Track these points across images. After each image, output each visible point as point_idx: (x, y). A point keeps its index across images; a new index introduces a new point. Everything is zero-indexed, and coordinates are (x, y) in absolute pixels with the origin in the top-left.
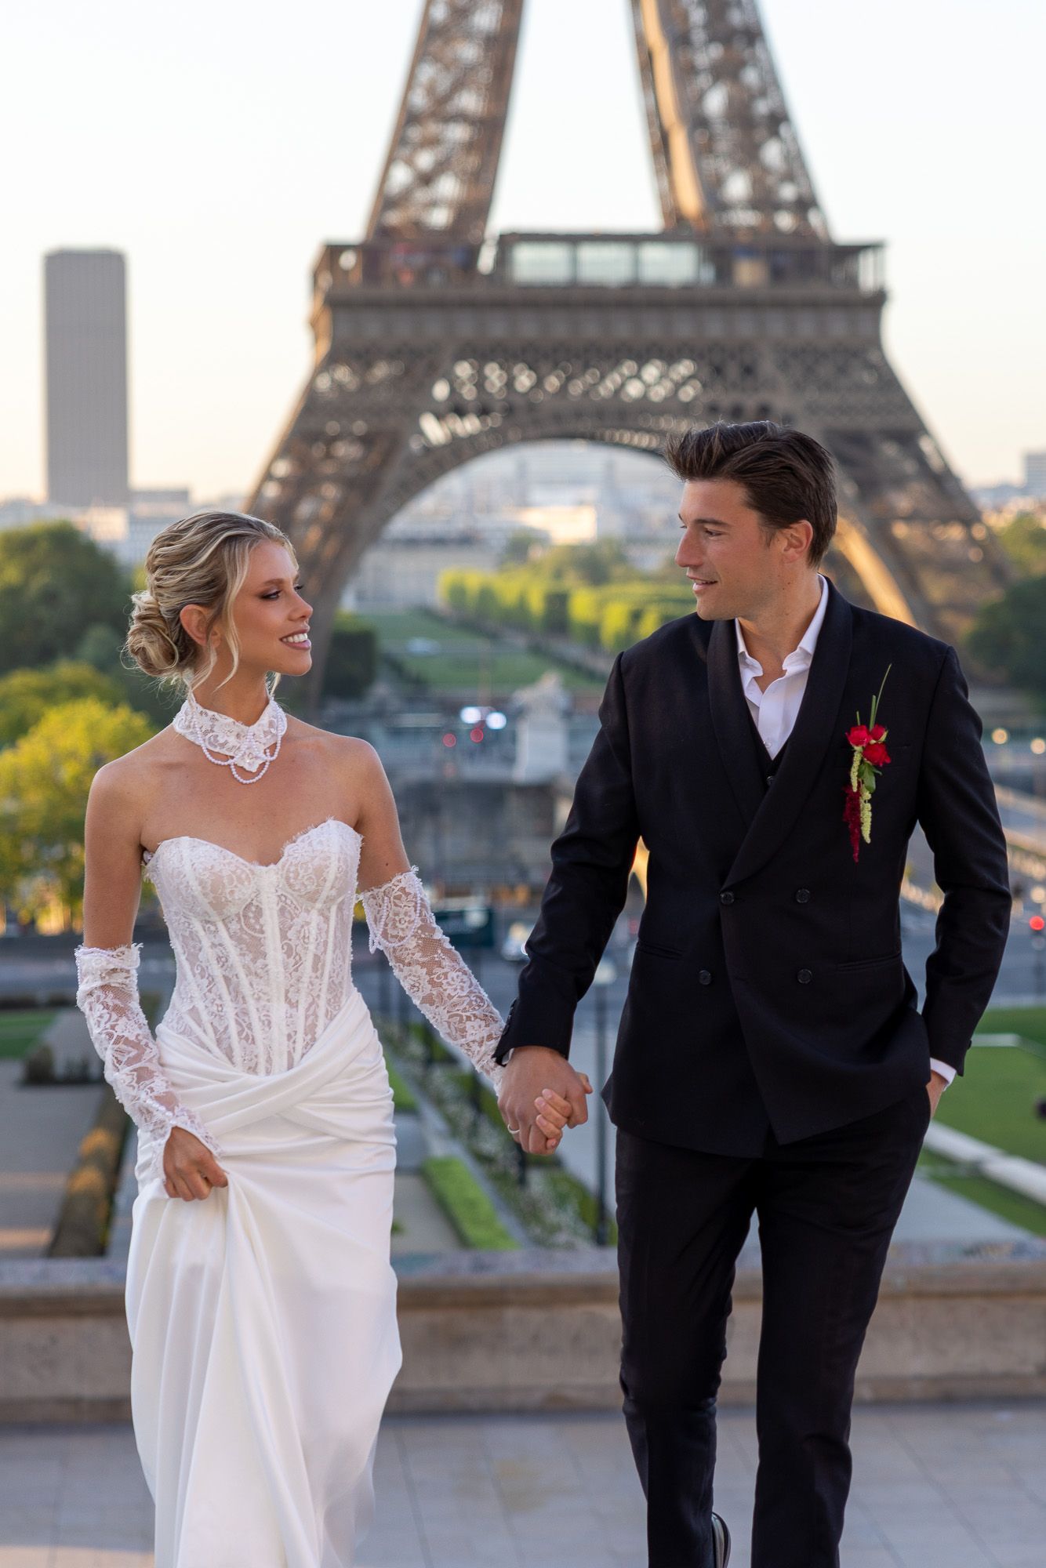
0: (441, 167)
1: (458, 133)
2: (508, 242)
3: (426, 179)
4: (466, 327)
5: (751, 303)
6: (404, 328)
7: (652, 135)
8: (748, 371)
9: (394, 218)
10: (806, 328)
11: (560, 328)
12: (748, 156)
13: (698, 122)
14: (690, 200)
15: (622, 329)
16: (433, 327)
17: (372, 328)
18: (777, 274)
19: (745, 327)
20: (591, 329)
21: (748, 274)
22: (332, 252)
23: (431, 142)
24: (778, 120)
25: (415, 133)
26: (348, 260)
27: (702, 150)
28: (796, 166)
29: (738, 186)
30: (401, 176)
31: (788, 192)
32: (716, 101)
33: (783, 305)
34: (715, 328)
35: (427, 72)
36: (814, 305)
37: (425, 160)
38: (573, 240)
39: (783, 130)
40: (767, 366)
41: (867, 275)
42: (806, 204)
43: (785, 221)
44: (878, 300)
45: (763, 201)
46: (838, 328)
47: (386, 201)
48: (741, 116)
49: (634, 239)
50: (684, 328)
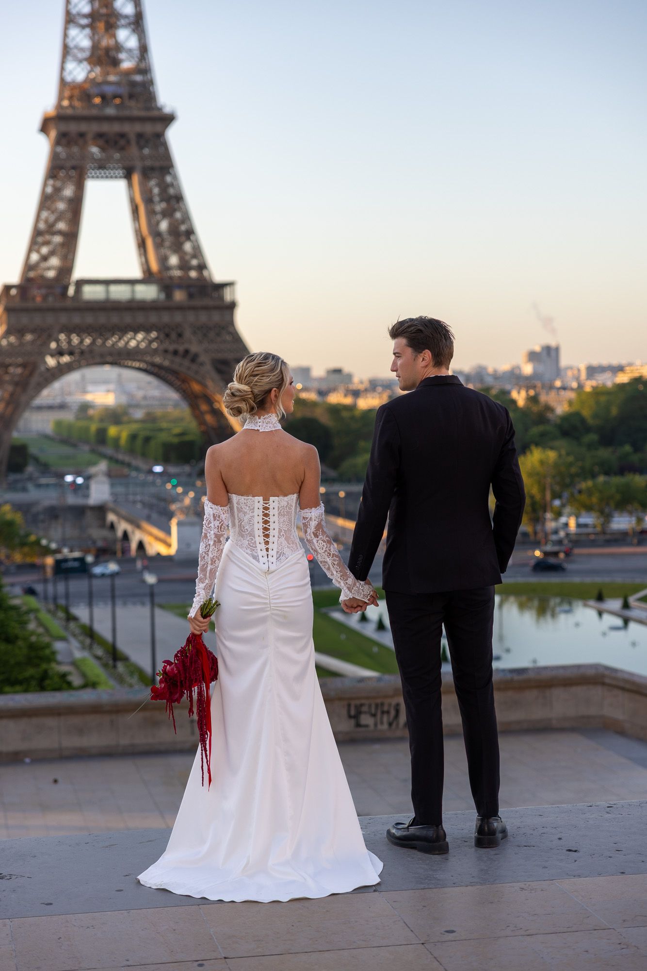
0: (52, 253)
1: (58, 239)
2: (80, 283)
3: (45, 258)
4: (63, 319)
5: (180, 308)
6: (37, 320)
7: (138, 239)
8: (180, 335)
9: (32, 274)
10: (203, 317)
11: (102, 319)
12: (177, 248)
13: (157, 234)
14: (154, 266)
15: (128, 318)
16: (50, 319)
17: (25, 320)
18: (191, 296)
19: (178, 317)
20: (115, 319)
21: (179, 296)
22: (8, 288)
23: (47, 243)
24: (190, 233)
25: (40, 239)
26: (13, 292)
27: (158, 246)
28: (197, 252)
29: (174, 260)
30: (35, 257)
31: (194, 262)
32: (164, 225)
33: (194, 308)
34: (166, 318)
35: (45, 214)
36: (206, 308)
37: (45, 250)
38: (107, 283)
39: (192, 237)
40: (188, 333)
41: (228, 296)
42: (202, 267)
43: (193, 274)
44: (232, 306)
45: (184, 266)
46: (216, 317)
47: (28, 267)
48: (174, 231)
49: (132, 282)
50: (153, 318)
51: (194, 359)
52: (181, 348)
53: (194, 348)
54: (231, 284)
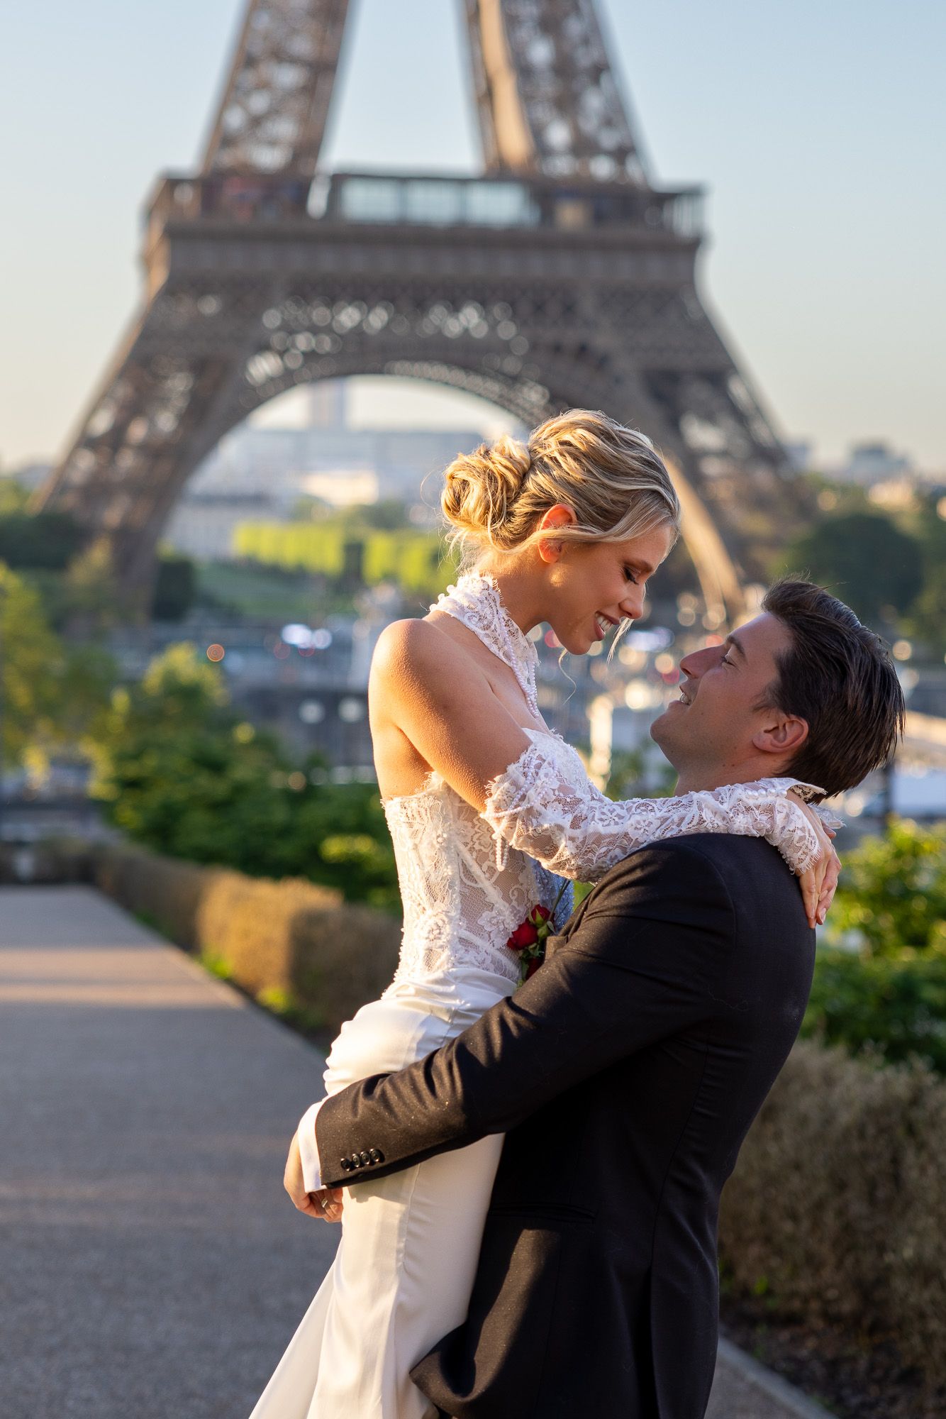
0: (273, 112)
1: (288, 77)
2: (339, 180)
3: (256, 122)
4: (298, 260)
5: (573, 244)
6: (237, 260)
7: (477, 85)
8: (569, 309)
9: (227, 159)
10: (625, 270)
11: (388, 263)
12: (567, 104)
13: (523, 70)
14: (515, 142)
15: (447, 266)
16: (266, 260)
17: (207, 259)
18: (599, 217)
19: (566, 266)
20: (417, 265)
21: (571, 216)
22: (171, 183)
23: (264, 86)
24: (601, 70)
25: (249, 78)
26: (186, 196)
27: (526, 98)
28: (617, 114)
29: (559, 135)
30: (235, 119)
31: (609, 139)
32: (541, 52)
33: (605, 247)
34: (537, 267)
35: (264, 21)
36: (635, 248)
37: (259, 103)
38: (402, 180)
39: (604, 79)
40: (588, 305)
41: (682, 219)
42: (624, 153)
43: (602, 168)
44: (692, 247)
45: (583, 147)
46: (656, 270)
47: (221, 138)
48: (563, 68)
49: (461, 182)
50: (506, 266)
51: (602, 363)
52: (571, 336)
53: (604, 339)
54: (693, 193)
